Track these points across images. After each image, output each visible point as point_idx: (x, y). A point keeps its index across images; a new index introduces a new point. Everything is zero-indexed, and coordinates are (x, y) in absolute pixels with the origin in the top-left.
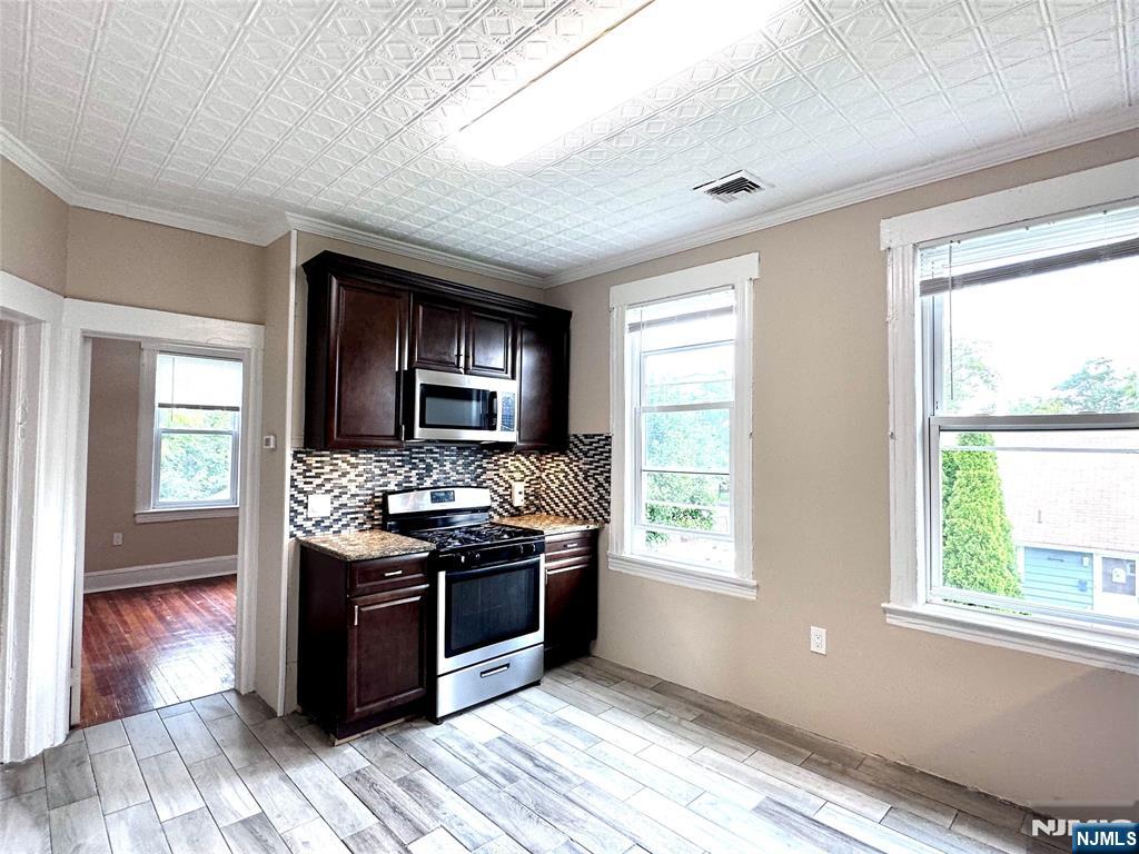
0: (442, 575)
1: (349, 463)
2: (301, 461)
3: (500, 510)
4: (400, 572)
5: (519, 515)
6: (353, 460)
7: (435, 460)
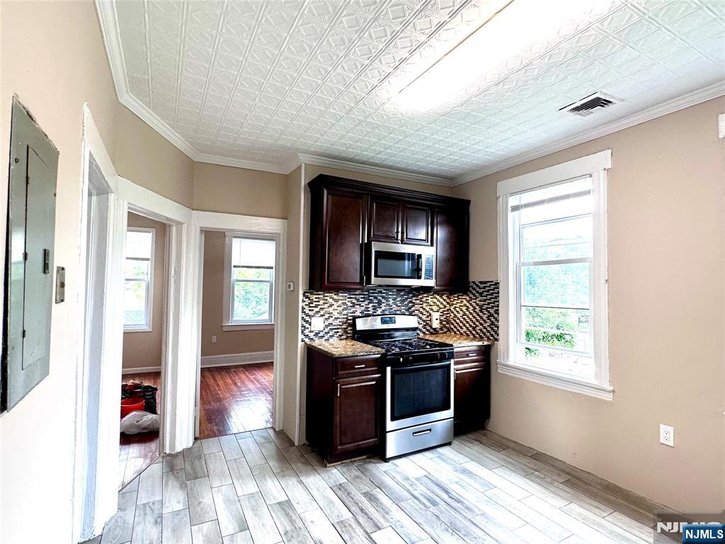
0: (389, 369)
1: (333, 298)
2: (307, 297)
3: (424, 330)
4: (364, 366)
5: (436, 334)
6: (336, 297)
7: (383, 297)
